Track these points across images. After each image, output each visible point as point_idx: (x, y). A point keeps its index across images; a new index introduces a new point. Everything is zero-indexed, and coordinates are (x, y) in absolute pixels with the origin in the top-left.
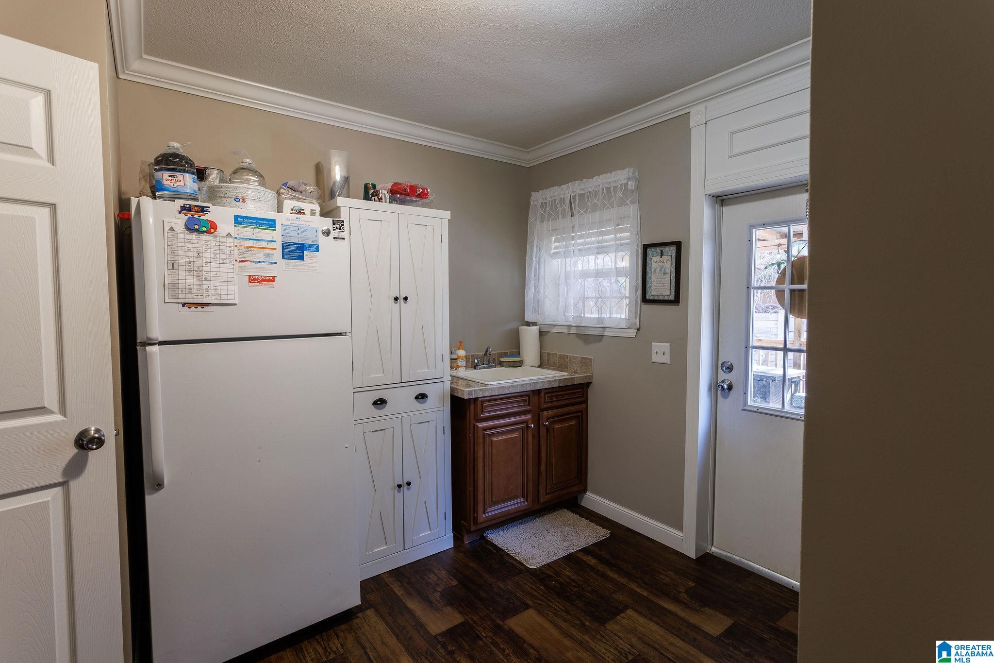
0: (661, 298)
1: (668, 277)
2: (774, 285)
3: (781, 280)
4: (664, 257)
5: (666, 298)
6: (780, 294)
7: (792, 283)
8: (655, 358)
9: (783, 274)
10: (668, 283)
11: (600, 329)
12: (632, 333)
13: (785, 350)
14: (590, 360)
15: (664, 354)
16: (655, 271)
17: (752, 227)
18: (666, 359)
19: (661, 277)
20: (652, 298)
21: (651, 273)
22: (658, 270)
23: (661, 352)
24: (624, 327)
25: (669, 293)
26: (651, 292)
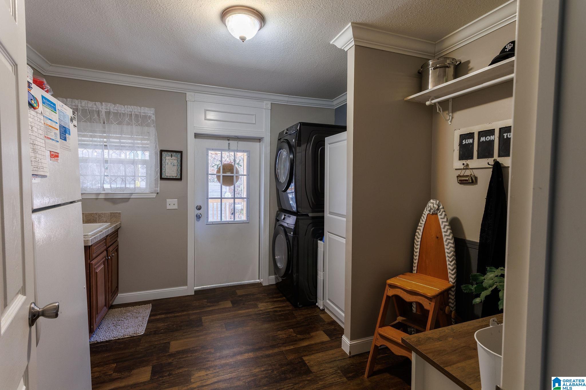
0: (171, 177)
1: (175, 168)
2: (216, 173)
3: (219, 171)
4: (173, 158)
5: (175, 177)
6: (218, 177)
7: (223, 173)
8: (169, 207)
9: (219, 169)
10: (176, 170)
11: (129, 195)
12: (154, 195)
13: (221, 198)
14: (120, 213)
15: (174, 204)
16: (168, 164)
17: (208, 149)
18: (176, 207)
19: (172, 167)
20: (166, 177)
21: (165, 165)
22: (169, 163)
23: (172, 204)
24: (148, 192)
25: (176, 175)
26: (165, 174)
